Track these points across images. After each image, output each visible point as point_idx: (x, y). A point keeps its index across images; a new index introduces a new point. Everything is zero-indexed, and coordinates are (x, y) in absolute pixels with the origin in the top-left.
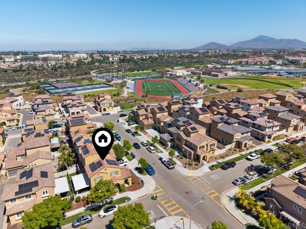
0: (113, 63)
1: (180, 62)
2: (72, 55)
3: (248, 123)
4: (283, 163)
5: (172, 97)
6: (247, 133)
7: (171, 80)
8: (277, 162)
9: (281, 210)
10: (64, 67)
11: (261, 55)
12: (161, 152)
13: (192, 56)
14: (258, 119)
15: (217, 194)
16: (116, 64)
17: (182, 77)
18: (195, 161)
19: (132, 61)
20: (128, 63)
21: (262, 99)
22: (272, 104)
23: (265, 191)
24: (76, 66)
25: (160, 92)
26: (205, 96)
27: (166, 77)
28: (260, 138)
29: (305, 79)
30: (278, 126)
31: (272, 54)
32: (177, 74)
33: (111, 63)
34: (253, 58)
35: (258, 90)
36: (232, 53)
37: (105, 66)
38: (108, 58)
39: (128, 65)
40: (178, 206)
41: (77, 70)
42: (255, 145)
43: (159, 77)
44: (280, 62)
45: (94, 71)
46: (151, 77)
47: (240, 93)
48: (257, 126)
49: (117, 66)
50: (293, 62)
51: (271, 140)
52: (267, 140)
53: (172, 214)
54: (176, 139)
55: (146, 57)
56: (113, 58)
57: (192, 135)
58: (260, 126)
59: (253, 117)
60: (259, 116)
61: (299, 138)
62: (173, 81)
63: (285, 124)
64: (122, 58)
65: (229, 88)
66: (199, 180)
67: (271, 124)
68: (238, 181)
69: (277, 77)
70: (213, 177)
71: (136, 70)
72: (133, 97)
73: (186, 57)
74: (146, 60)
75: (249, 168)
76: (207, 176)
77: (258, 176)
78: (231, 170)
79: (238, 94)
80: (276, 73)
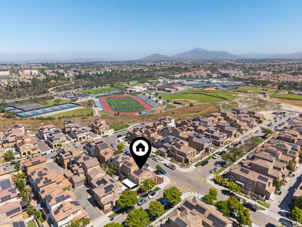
0: (69, 79)
1: (133, 76)
2: (21, 71)
3: (209, 136)
4: (233, 158)
5: (140, 113)
6: (211, 142)
7: (131, 96)
8: (230, 158)
9: (236, 180)
10: (20, 87)
11: (200, 68)
12: (163, 160)
13: (143, 71)
14: (215, 133)
15: (204, 179)
16: (72, 80)
17: (141, 93)
18: (186, 163)
19: (88, 77)
20: (85, 79)
21: (213, 117)
22: (219, 120)
23: (226, 174)
24: (31, 84)
25: (127, 109)
26: (166, 111)
27: (127, 93)
28: (217, 145)
29: (235, 92)
30: (226, 136)
31: (208, 66)
32: (136, 90)
33: (66, 79)
34: (194, 72)
35: (205, 103)
36: (176, 66)
37: (61, 83)
38: (63, 74)
39: (84, 81)
40: (186, 187)
41: (33, 88)
42: (215, 149)
43: (120, 93)
44: (215, 75)
45: (51, 89)
46: (113, 94)
47: (192, 107)
48: (214, 137)
49: (74, 83)
50: (225, 75)
51: (223, 145)
52: (221, 145)
53: (186, 191)
54: (171, 151)
55: (101, 72)
56: (68, 74)
57: (181, 147)
58: (216, 137)
59: (211, 131)
60: (215, 130)
61: (238, 142)
62: (133, 97)
63: (229, 134)
64: (78, 74)
65: (183, 103)
66: (192, 173)
67: (222, 136)
68: (212, 171)
69: (216, 91)
70: (198, 170)
71: (94, 86)
72: (106, 115)
73: (138, 72)
74: (101, 75)
75: (215, 163)
76: (195, 170)
77: (221, 167)
78: (206, 165)
79: (190, 108)
80: (214, 86)
